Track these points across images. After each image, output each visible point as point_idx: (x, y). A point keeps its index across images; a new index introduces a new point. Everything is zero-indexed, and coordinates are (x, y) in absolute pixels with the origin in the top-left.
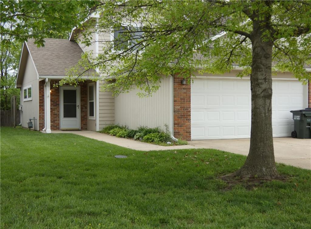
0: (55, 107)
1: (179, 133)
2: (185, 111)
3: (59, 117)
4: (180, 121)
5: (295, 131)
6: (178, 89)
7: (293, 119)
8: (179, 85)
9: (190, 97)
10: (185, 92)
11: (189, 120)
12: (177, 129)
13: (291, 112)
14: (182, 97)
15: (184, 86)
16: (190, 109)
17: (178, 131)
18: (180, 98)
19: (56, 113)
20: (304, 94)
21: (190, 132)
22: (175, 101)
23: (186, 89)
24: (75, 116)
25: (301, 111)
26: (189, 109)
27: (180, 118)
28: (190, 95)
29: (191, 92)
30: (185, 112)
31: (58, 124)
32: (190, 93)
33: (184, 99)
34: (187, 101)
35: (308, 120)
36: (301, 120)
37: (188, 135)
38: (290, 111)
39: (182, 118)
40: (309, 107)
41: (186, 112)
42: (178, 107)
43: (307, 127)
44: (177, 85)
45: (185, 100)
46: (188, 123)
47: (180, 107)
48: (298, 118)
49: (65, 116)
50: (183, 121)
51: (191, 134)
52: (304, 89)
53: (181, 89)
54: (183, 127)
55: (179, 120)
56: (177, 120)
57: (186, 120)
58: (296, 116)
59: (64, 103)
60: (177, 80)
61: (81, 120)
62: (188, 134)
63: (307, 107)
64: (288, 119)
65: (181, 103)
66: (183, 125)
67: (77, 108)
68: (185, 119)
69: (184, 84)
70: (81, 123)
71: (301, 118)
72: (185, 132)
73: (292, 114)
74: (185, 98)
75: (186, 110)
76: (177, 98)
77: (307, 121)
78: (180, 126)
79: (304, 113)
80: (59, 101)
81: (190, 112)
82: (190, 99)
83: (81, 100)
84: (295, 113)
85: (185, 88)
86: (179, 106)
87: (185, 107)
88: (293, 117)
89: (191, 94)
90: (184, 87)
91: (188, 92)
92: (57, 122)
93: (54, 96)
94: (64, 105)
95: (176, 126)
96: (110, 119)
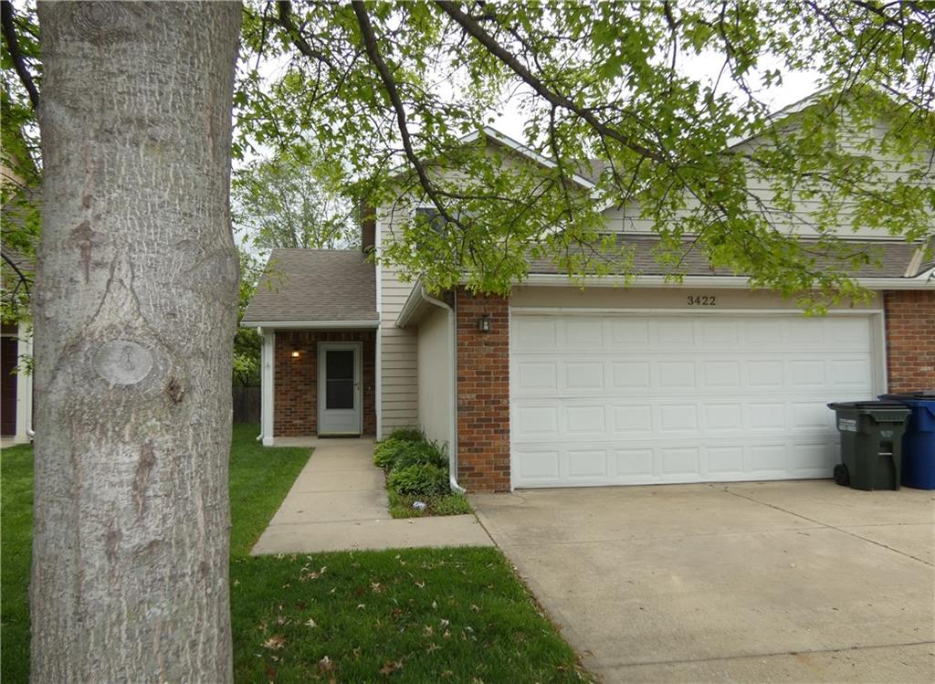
0: (308, 387)
1: (473, 469)
2: (493, 406)
3: (316, 408)
4: (475, 435)
5: (844, 465)
6: (470, 344)
7: (838, 427)
8: (472, 332)
9: (508, 367)
10: (492, 352)
11: (502, 432)
12: (467, 457)
13: (832, 406)
14: (482, 368)
15: (488, 336)
16: (508, 403)
17: (470, 463)
18: (474, 371)
19: (309, 400)
20: (873, 353)
21: (509, 468)
22: (460, 379)
23: (493, 344)
24: (351, 406)
25: (859, 405)
26: (505, 401)
27: (475, 426)
28: (507, 361)
29: (510, 352)
30: (493, 411)
31: (315, 424)
32: (508, 356)
33: (490, 373)
34: (497, 379)
35: (883, 433)
36: (861, 434)
37: (502, 476)
38: (828, 405)
39: (481, 426)
40: (890, 391)
41: (496, 408)
42: (468, 396)
43: (881, 454)
44: (466, 335)
45: (492, 376)
46: (501, 442)
47: (474, 396)
48: (851, 426)
49: (330, 406)
50: (484, 436)
51: (509, 474)
52: (873, 340)
53: (479, 344)
54: (484, 453)
55: (473, 433)
56: (467, 433)
57: (496, 432)
58: (844, 420)
59: (327, 378)
60: (467, 318)
61: (364, 414)
62: (502, 472)
63: (886, 392)
64: (823, 425)
65: (478, 385)
66: (484, 448)
67: (356, 388)
68: (492, 430)
69: (486, 332)
70: (364, 421)
71: (860, 425)
72: (493, 466)
73: (833, 412)
74: (492, 371)
75: (494, 403)
76: (466, 370)
77: (881, 435)
78: (477, 450)
79: (868, 411)
80: (315, 374)
81: (507, 408)
82: (508, 373)
83: (364, 372)
84: (842, 410)
85: (492, 341)
86: (473, 391)
87: (493, 394)
88: (838, 424)
89: (510, 358)
90: (486, 338)
91: (500, 353)
92: (312, 418)
93: (305, 364)
94: (327, 382)
95: (462, 449)
96: (408, 414)
